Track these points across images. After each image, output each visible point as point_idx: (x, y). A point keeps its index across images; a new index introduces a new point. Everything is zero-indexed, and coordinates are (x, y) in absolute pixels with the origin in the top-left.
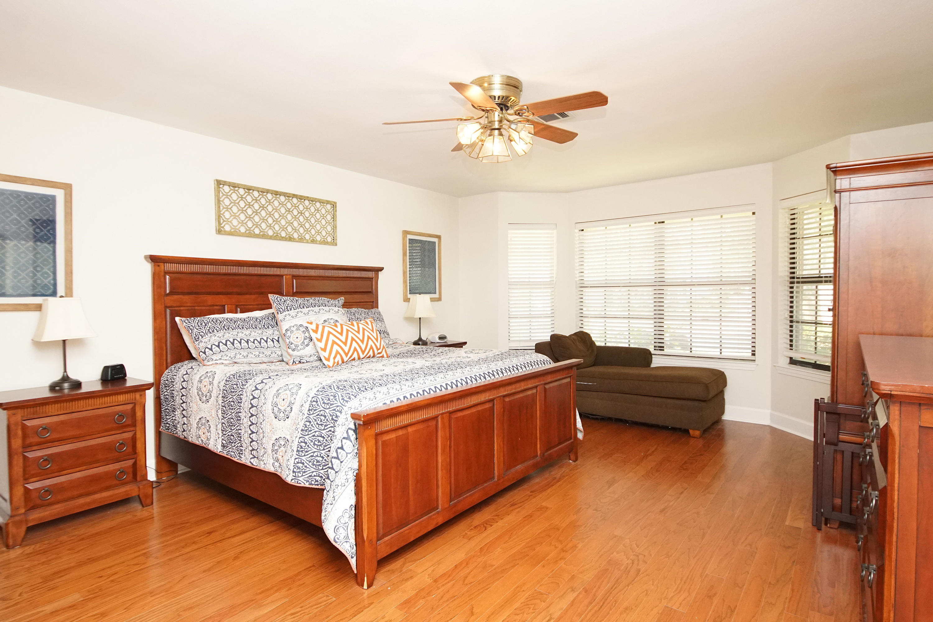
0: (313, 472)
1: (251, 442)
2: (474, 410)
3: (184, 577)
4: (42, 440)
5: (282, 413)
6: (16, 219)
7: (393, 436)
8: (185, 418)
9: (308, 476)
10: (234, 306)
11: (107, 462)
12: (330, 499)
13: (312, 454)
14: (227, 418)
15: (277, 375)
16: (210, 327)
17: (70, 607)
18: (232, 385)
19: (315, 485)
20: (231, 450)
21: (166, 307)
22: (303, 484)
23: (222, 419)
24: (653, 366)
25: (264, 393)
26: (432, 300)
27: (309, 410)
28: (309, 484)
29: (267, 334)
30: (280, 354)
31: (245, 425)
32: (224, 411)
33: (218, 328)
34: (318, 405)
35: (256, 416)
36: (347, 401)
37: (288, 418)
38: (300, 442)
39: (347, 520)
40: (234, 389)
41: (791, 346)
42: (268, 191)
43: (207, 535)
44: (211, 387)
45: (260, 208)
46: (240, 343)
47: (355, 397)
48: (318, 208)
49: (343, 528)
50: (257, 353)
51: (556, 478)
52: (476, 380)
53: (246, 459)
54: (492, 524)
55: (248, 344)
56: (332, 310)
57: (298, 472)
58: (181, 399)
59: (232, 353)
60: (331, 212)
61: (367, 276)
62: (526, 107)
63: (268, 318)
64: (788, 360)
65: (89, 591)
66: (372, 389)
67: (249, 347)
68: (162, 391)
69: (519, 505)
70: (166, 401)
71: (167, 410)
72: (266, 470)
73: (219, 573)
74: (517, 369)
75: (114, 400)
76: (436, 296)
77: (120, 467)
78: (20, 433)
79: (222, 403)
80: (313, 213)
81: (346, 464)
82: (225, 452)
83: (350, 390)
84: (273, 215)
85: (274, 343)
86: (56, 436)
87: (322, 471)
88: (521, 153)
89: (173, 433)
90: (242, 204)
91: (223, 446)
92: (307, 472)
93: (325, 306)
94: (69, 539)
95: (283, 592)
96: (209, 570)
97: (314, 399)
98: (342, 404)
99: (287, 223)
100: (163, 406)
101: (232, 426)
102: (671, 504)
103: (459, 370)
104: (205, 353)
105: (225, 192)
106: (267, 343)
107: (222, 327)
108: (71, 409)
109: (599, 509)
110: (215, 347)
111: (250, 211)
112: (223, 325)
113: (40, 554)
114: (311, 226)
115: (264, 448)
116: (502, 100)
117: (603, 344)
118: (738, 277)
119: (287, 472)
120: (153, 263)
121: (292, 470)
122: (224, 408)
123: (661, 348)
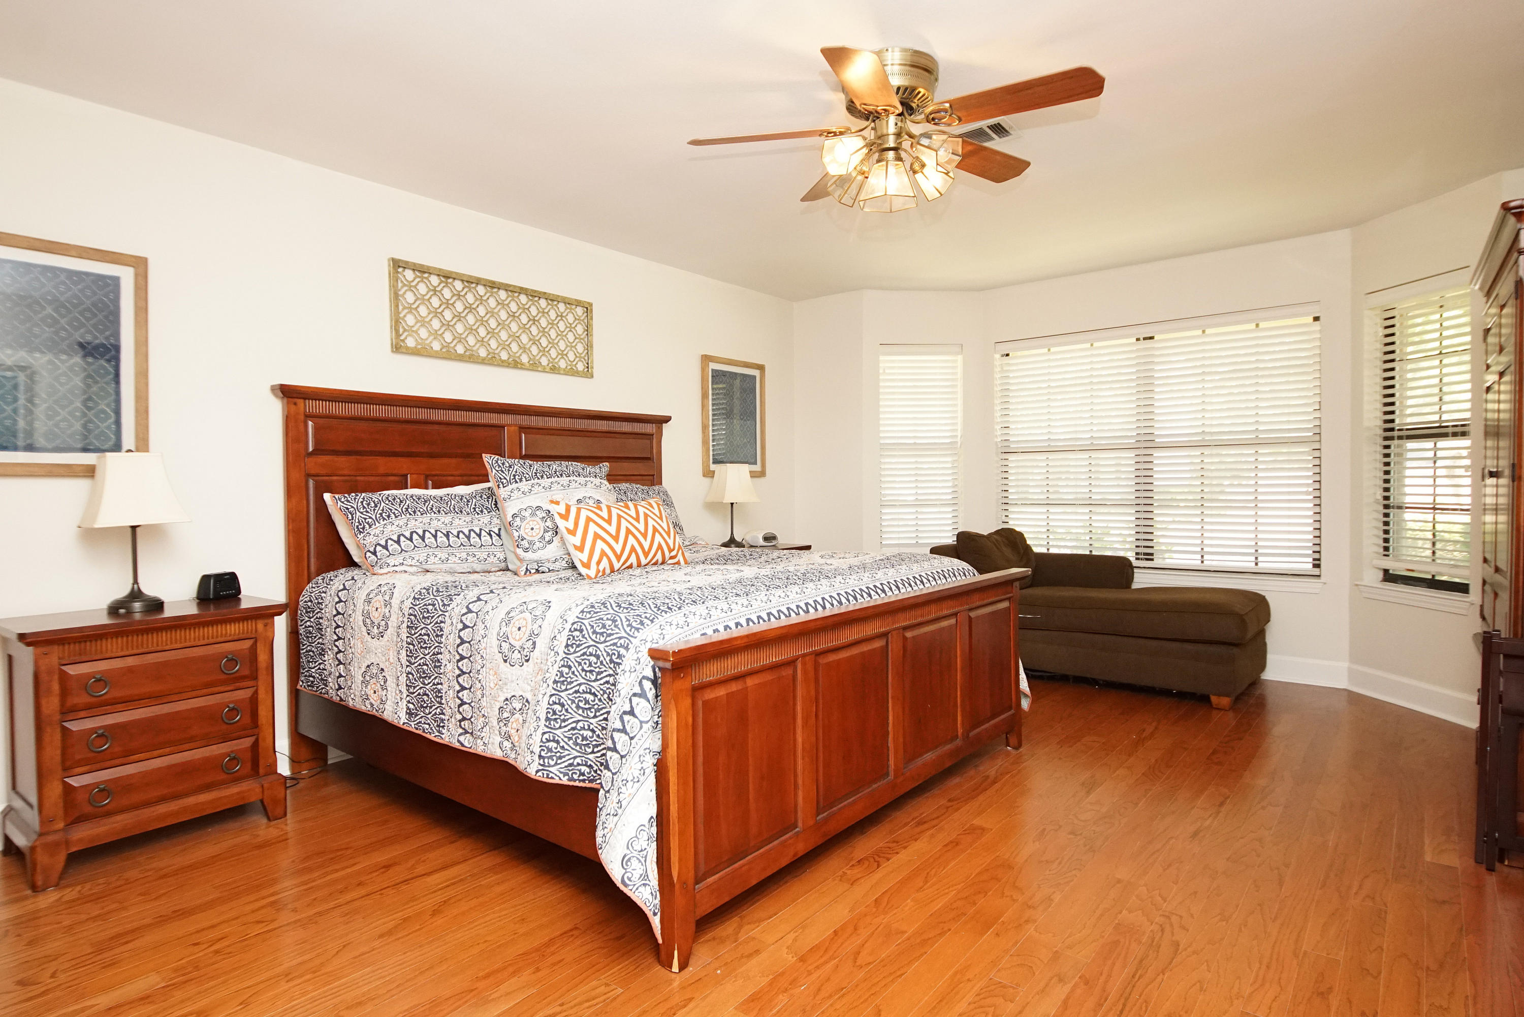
0: (575, 758)
1: (460, 706)
2: (855, 651)
3: (344, 946)
4: (94, 700)
5: (516, 652)
6: (52, 317)
7: (721, 692)
8: (341, 666)
9: (566, 764)
10: (422, 477)
11: (208, 740)
12: (612, 806)
13: (574, 725)
14: (416, 665)
15: (504, 588)
16: (383, 510)
17: (142, 999)
18: (425, 605)
19: (580, 781)
20: (423, 720)
21: (309, 475)
22: (557, 778)
23: (407, 666)
24: (1135, 586)
25: (483, 617)
26: (753, 475)
27: (567, 646)
28: (569, 780)
29: (480, 523)
30: (502, 557)
31: (450, 675)
32: (411, 652)
33: (396, 512)
34: (583, 636)
35: (468, 658)
36: (638, 629)
37: (527, 661)
38: (551, 703)
39: (645, 845)
40: (428, 612)
41: (1386, 549)
42: (479, 281)
43: (383, 870)
44: (387, 611)
45: (465, 309)
46: (435, 537)
47: (652, 621)
48: (562, 313)
49: (638, 859)
50: (464, 555)
51: (988, 777)
52: (856, 598)
53: (450, 736)
54: (889, 856)
55: (448, 540)
56: (589, 483)
57: (549, 758)
58: (335, 633)
59: (421, 555)
60: (583, 320)
61: (643, 431)
62: (947, 105)
63: (481, 497)
64: (1381, 575)
65: (176, 970)
66: (679, 608)
67: (449, 545)
68: (302, 621)
69: (935, 822)
70: (308, 637)
71: (311, 653)
72: (488, 754)
73: (407, 938)
74: (922, 582)
75: (220, 633)
76: (757, 468)
77: (229, 750)
78: (56, 687)
79: (407, 637)
80: (553, 321)
81: (640, 743)
82: (412, 724)
83: (642, 609)
84: (486, 321)
85: (491, 538)
86: (118, 693)
87: (591, 756)
88: (931, 193)
89: (321, 693)
90: (435, 302)
91: (410, 713)
92: (564, 757)
93: (579, 475)
94: (142, 876)
95: (526, 976)
96: (390, 933)
97: (575, 626)
98: (629, 634)
99: (510, 336)
100: (303, 645)
101: (425, 677)
102: (1208, 822)
103: (824, 581)
104: (374, 553)
105: (407, 281)
106: (480, 539)
107: (404, 510)
108: (145, 646)
109: (1079, 833)
110: (392, 542)
111: (448, 315)
112: (405, 507)
113: (91, 901)
114: (550, 342)
115: (484, 715)
116: (904, 94)
117: (1043, 550)
118: (1289, 430)
119: (529, 758)
120: (285, 400)
121: (538, 753)
122: (411, 647)
123: (1149, 557)
